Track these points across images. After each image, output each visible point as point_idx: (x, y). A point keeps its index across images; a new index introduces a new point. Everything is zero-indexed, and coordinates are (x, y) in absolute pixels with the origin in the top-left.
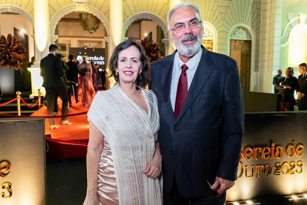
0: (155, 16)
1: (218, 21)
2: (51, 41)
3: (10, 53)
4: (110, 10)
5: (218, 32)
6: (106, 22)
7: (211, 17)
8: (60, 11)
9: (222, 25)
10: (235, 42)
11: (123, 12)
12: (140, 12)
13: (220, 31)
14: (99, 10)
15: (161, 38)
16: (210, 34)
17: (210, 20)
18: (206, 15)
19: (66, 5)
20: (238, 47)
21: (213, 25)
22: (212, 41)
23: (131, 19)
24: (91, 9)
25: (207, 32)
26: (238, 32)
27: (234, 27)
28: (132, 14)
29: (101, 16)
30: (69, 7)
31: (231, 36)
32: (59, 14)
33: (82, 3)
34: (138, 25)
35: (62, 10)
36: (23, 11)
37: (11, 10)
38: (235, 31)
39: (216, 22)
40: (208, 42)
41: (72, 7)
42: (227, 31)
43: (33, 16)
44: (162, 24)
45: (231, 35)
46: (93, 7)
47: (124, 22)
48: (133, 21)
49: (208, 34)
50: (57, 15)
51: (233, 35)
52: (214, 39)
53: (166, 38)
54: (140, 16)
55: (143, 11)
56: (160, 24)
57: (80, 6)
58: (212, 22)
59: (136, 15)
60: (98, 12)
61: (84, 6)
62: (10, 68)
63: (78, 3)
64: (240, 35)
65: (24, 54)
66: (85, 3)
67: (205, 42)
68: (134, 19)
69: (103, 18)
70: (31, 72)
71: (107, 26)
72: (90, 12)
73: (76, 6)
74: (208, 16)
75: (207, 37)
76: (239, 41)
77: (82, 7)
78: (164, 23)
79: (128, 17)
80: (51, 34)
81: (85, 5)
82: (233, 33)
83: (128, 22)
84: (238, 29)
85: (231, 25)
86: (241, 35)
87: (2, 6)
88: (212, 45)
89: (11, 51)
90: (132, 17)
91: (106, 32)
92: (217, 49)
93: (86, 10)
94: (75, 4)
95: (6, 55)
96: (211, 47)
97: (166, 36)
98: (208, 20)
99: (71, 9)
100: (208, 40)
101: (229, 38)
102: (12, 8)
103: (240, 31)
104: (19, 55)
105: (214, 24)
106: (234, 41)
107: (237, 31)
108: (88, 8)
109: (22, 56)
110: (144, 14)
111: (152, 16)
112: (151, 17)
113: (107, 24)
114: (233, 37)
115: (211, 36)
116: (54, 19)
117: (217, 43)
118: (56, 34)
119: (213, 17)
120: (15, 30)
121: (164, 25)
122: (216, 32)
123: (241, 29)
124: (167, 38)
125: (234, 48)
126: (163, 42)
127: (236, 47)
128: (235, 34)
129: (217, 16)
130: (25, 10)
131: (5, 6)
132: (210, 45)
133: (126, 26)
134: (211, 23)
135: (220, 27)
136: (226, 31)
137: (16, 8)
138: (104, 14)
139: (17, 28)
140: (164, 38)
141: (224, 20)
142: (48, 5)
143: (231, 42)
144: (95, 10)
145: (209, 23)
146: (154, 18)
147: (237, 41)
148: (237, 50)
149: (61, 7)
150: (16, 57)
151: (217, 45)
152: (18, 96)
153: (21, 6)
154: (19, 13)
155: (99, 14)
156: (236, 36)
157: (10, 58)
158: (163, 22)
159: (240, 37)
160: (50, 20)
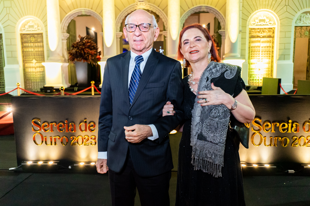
0: (212, 8)
1: (282, 8)
2: (117, 37)
3: (85, 50)
4: (168, 6)
5: (281, 19)
6: (164, 17)
7: (273, 4)
8: (124, 11)
9: (286, 12)
10: (301, 29)
11: (181, 6)
12: (196, 5)
13: (284, 18)
14: (158, 6)
15: (218, 29)
16: (272, 22)
17: (272, 7)
18: (267, 3)
19: (129, 4)
20: (304, 34)
21: (275, 13)
22: (273, 29)
23: (188, 13)
24: (151, 6)
25: (268, 20)
26: (305, 17)
27: (299, 13)
28: (189, 8)
29: (160, 12)
30: (132, 6)
31: (296, 23)
32: (124, 13)
33: (143, 1)
34: (197, 17)
35: (126, 9)
36: (94, 13)
37: (85, 12)
38: (301, 16)
39: (279, 9)
40: (268, 30)
41: (134, 6)
42: (291, 17)
43: (102, 17)
44: (219, 16)
45: (296, 21)
46: (152, 5)
47: (181, 16)
48: (189, 14)
49: (269, 21)
50: (121, 14)
51: (299, 21)
52: (276, 26)
53: (222, 29)
54: (197, 9)
55: (200, 4)
56: (217, 15)
57: (141, 4)
58: (274, 9)
59: (193, 8)
60: (157, 8)
61: (144, 4)
62: (84, 62)
63: (140, 1)
64: (307, 21)
65: (95, 50)
66: (145, 1)
67: (266, 31)
68: (191, 12)
69: (161, 13)
70: (100, 65)
71: (165, 21)
72: (150, 9)
73: (138, 5)
74: (270, 3)
75: (268, 25)
76: (306, 27)
77: (143, 5)
78: (221, 15)
79: (184, 11)
80: (117, 32)
81: (146, 3)
82: (299, 20)
83: (185, 16)
84: (305, 14)
85: (296, 10)
86: (309, 21)
87: (78, 10)
88: (273, 33)
89: (85, 48)
90: (189, 11)
91: (164, 27)
92: (279, 37)
93: (147, 7)
94: (137, 2)
95: (82, 51)
96: (272, 36)
97: (222, 27)
98: (269, 7)
99: (133, 7)
100: (269, 28)
101: (294, 25)
102: (85, 11)
103: (307, 17)
104: (91, 51)
105: (276, 11)
106: (299, 27)
107: (303, 17)
108: (148, 6)
109: (93, 51)
110: (200, 7)
111: (209, 8)
112: (207, 9)
113: (165, 19)
114: (298, 23)
115: (272, 24)
116: (119, 18)
117: (279, 31)
118: (120, 31)
119: (275, 4)
120: (87, 29)
121: (221, 16)
122: (279, 19)
123: (308, 14)
124: (224, 29)
125: (299, 36)
126: (219, 33)
127: (303, 34)
128: (301, 20)
129: (280, 2)
130: (95, 12)
131: (80, 10)
132: (271, 34)
133: (183, 20)
134: (273, 11)
135: (283, 14)
136: (289, 18)
137: (88, 10)
138: (163, 10)
139: (88, 27)
140: (221, 29)
141: (288, 5)
142: (114, 6)
143: (296, 29)
144: (155, 7)
145: (270, 11)
146: (210, 10)
147: (304, 27)
148: (303, 37)
149: (125, 7)
150: (89, 53)
151: (279, 33)
152: (92, 85)
153: (93, 8)
154: (91, 15)
155: (158, 10)
156: (302, 22)
157: (85, 53)
158: (219, 13)
159: (307, 23)
160: (116, 18)
